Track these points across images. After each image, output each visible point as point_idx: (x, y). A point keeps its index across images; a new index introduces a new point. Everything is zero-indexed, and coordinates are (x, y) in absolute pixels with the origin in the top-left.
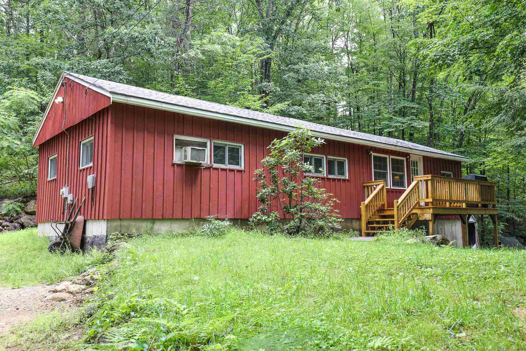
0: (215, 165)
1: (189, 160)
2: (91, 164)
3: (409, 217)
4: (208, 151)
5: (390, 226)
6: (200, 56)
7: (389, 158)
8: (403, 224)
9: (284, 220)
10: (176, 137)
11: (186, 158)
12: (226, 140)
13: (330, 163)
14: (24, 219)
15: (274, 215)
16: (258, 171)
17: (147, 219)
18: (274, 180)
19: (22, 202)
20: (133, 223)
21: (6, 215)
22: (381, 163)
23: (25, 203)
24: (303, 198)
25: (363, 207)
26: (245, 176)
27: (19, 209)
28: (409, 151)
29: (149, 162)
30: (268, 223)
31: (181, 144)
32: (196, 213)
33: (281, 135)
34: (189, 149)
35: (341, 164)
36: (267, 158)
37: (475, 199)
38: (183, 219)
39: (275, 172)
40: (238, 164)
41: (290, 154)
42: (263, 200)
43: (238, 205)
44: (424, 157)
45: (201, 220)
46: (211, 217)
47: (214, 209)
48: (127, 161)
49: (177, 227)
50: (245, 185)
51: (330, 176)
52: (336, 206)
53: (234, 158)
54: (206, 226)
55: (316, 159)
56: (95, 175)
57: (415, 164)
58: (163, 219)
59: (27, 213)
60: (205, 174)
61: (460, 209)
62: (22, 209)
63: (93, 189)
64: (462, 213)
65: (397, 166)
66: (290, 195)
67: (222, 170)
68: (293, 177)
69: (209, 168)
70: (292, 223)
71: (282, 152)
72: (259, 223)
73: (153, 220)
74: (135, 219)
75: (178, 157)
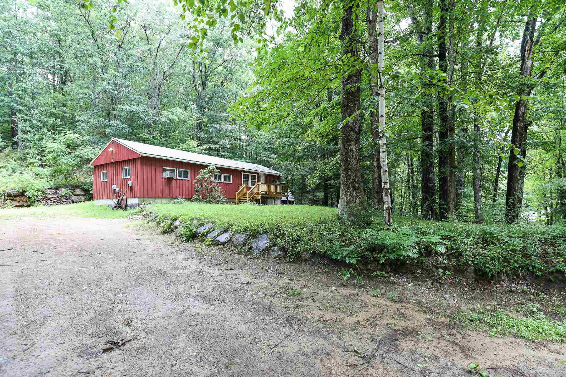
0: (179, 178)
1: (169, 176)
2: (129, 177)
3: (253, 198)
4: (176, 172)
5: (244, 201)
6: (167, 121)
7: (250, 175)
8: (251, 200)
9: (205, 199)
10: (163, 168)
11: (167, 175)
12: (182, 168)
13: (225, 177)
14: (74, 198)
15: (201, 197)
16: (195, 181)
17: (153, 198)
18: (201, 184)
19: (72, 189)
20: (148, 199)
21: (64, 196)
22: (246, 177)
23: (73, 190)
24: (212, 190)
25: (236, 194)
26: (190, 182)
27: (71, 193)
28: (258, 172)
29: (153, 177)
30: (199, 199)
31: (165, 170)
32: (171, 196)
33: (204, 167)
34: (169, 172)
35: (229, 178)
36: (199, 176)
37: (280, 191)
38: (166, 198)
39: (202, 181)
40: (187, 177)
41: (208, 175)
42: (197, 191)
43: (187, 193)
44: (265, 174)
45: (173, 198)
46: (177, 197)
47: (178, 194)
48: (146, 177)
49: (164, 201)
50: (190, 185)
51: (224, 182)
52: (224, 193)
53: (186, 175)
54: (176, 200)
55: (219, 176)
56: (132, 181)
57: (261, 177)
58: (159, 198)
59: (75, 195)
60: (174, 182)
61: (273, 195)
62: (72, 193)
63: (131, 187)
64: (274, 196)
65: (253, 178)
66: (207, 190)
67: (181, 180)
68: (208, 183)
69: (176, 179)
70: (207, 199)
71: (204, 174)
72: (196, 200)
73: (155, 198)
74: (149, 198)
75: (164, 175)
